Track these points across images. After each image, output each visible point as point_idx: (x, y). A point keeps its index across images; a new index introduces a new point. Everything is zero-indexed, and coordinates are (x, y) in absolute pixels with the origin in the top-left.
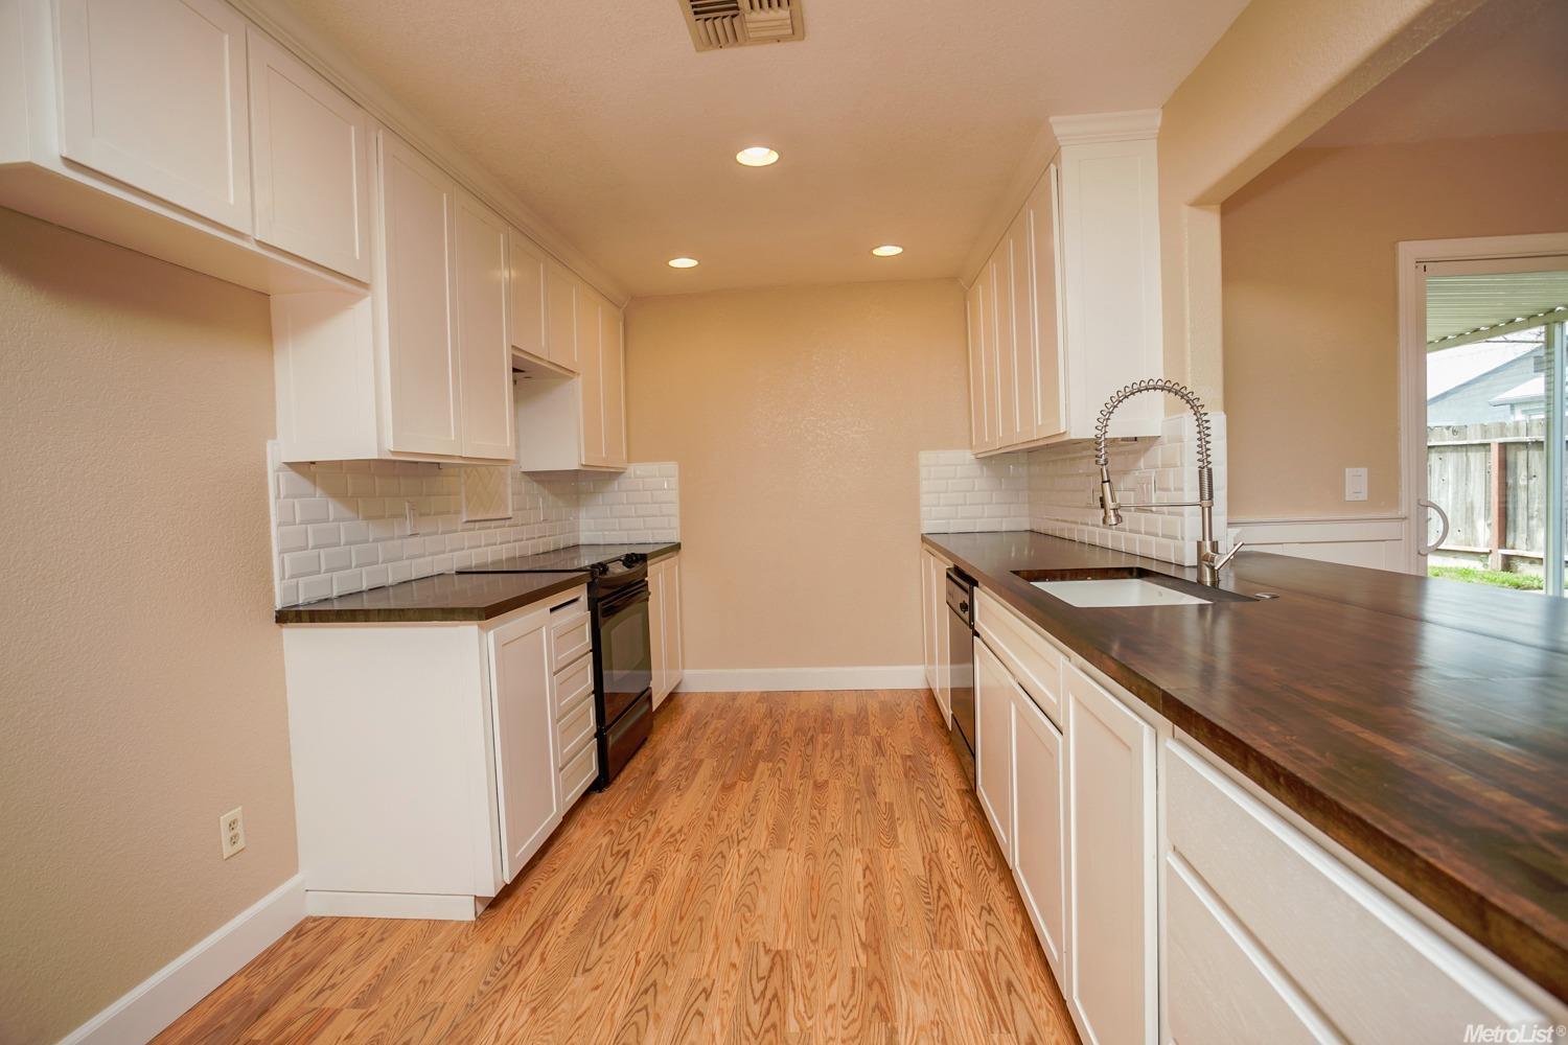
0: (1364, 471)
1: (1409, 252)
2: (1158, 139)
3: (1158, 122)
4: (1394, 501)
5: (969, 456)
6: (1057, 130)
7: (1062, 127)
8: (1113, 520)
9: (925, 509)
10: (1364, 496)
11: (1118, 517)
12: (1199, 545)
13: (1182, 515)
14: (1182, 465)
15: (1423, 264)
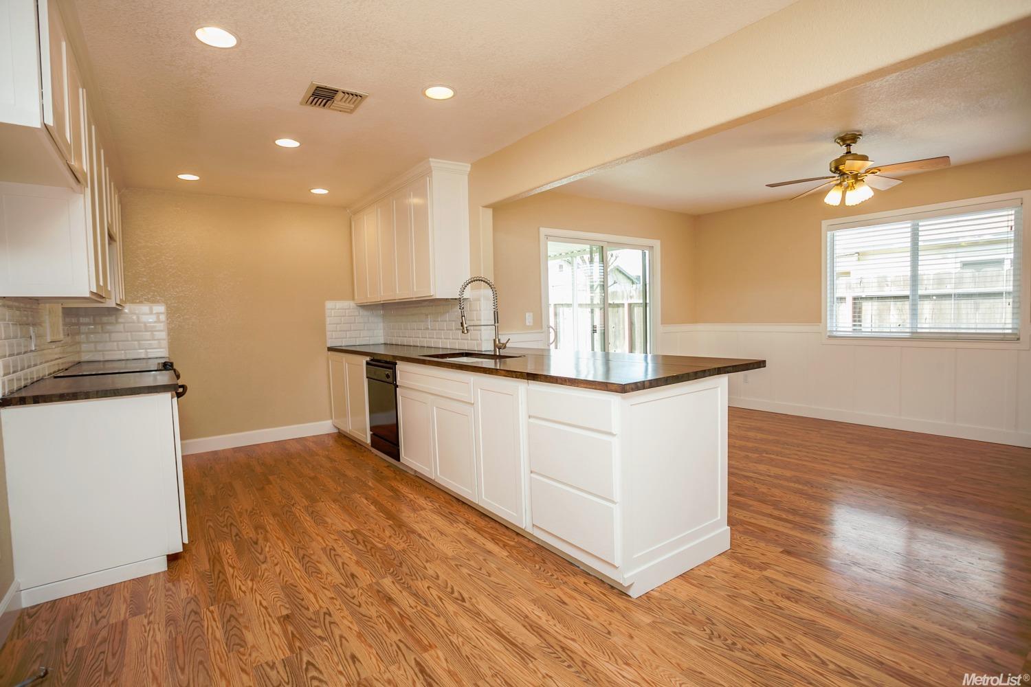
0: (531, 314)
1: (544, 231)
2: (468, 176)
3: (469, 169)
4: (542, 327)
5: (352, 304)
6: (432, 164)
7: (434, 162)
8: (466, 332)
9: (329, 333)
10: (531, 324)
11: (467, 330)
12: (495, 341)
13: (480, 330)
14: (480, 310)
15: (547, 237)
